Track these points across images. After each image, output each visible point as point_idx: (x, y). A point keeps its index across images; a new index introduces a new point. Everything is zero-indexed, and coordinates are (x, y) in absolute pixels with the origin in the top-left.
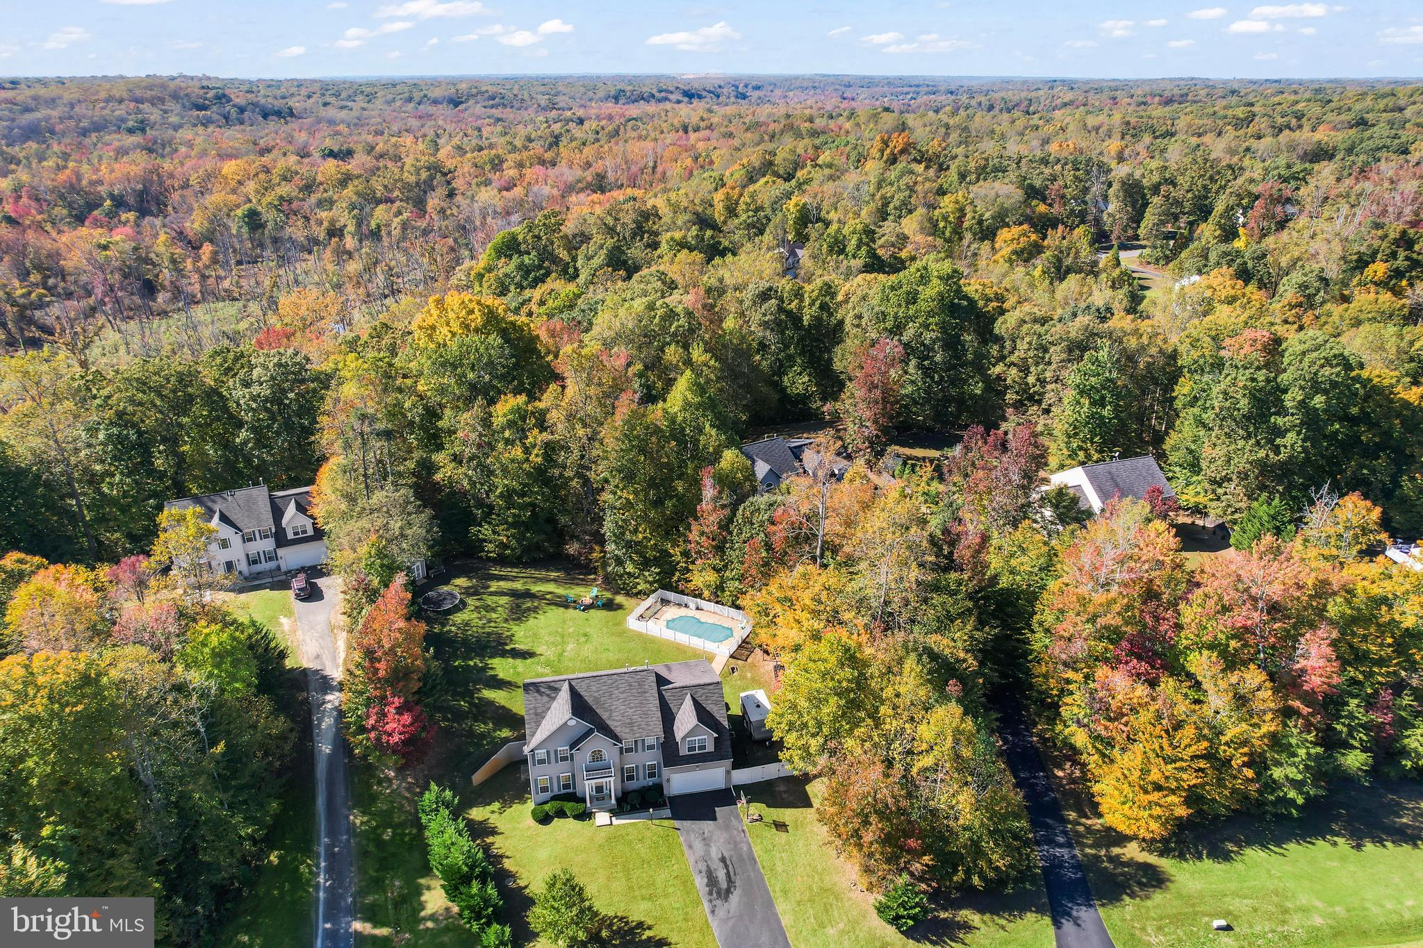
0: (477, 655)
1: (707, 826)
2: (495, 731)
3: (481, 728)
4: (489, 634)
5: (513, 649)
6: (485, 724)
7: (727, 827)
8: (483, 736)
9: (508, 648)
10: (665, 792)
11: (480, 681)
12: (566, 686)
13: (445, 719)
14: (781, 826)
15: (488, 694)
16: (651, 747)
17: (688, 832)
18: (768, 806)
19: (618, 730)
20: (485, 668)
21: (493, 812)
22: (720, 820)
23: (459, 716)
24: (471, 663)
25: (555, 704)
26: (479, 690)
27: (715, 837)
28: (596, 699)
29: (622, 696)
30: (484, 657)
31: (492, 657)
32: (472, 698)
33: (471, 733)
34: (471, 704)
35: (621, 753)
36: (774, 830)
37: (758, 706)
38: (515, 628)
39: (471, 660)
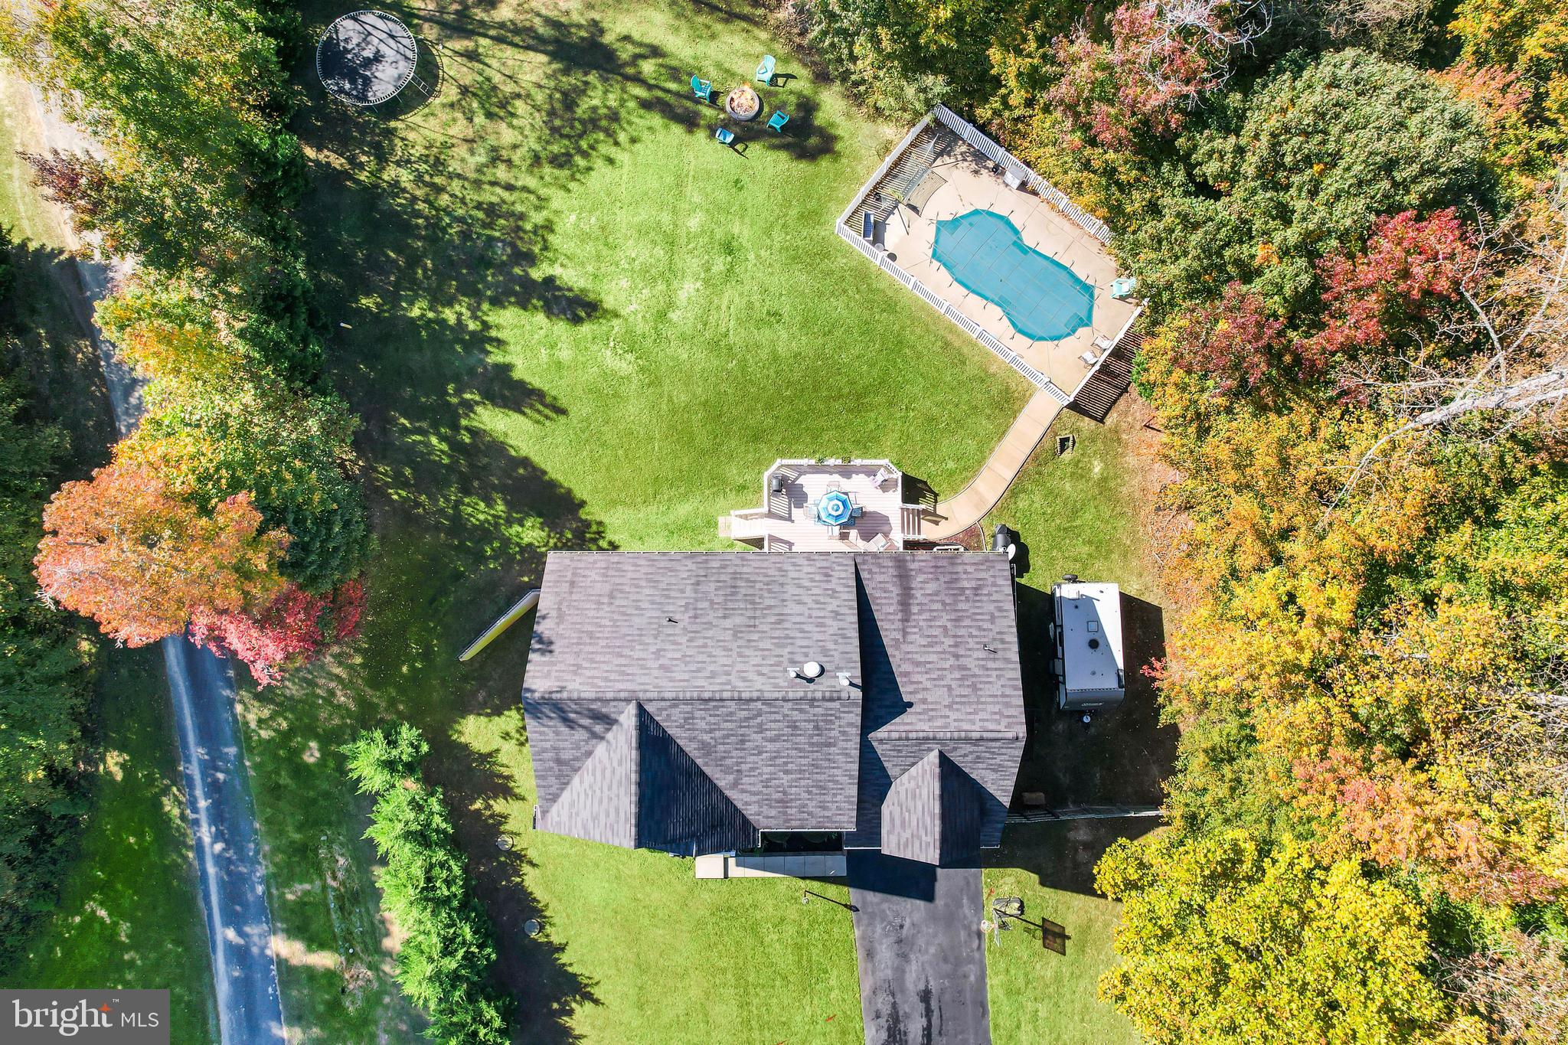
0: (464, 289)
1: (911, 908)
2: (509, 522)
3: (478, 512)
4: (492, 210)
5: (549, 281)
6: (490, 503)
8: (485, 533)
9: (536, 274)
11: (471, 378)
13: (399, 480)
14: (1053, 936)
15: (493, 420)
17: (872, 916)
19: (750, 811)
20: (482, 340)
21: (506, 736)
22: (940, 901)
23: (430, 477)
24: (449, 315)
25: (601, 749)
26: (469, 406)
27: (921, 942)
28: (705, 747)
29: (770, 746)
30: (479, 297)
31: (497, 302)
32: (456, 427)
33: (458, 524)
34: (456, 446)
36: (1039, 943)
37: (1094, 644)
38: (558, 200)
39: (450, 304)
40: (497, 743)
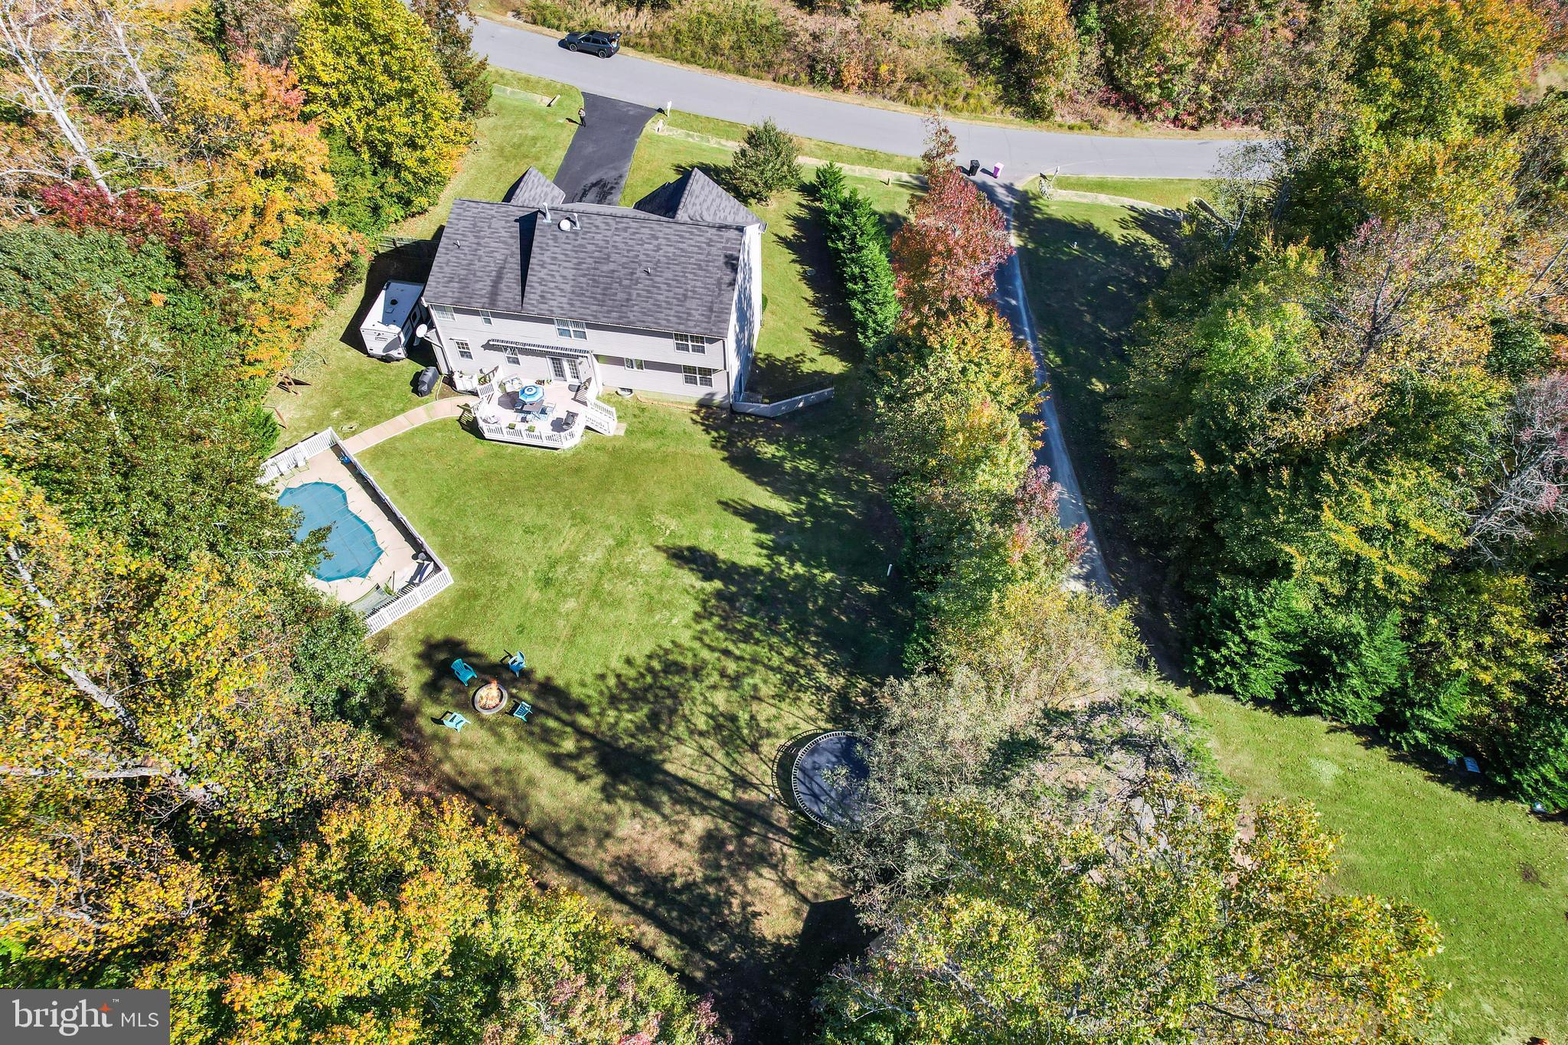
3: (806, 464)
9: (718, 584)
11: (790, 529)
15: (781, 505)
20: (774, 550)
21: (812, 360)
23: (836, 484)
24: (799, 568)
26: (796, 514)
30: (770, 577)
31: (757, 571)
32: (810, 504)
33: (823, 462)
38: (685, 638)
40: (820, 359)
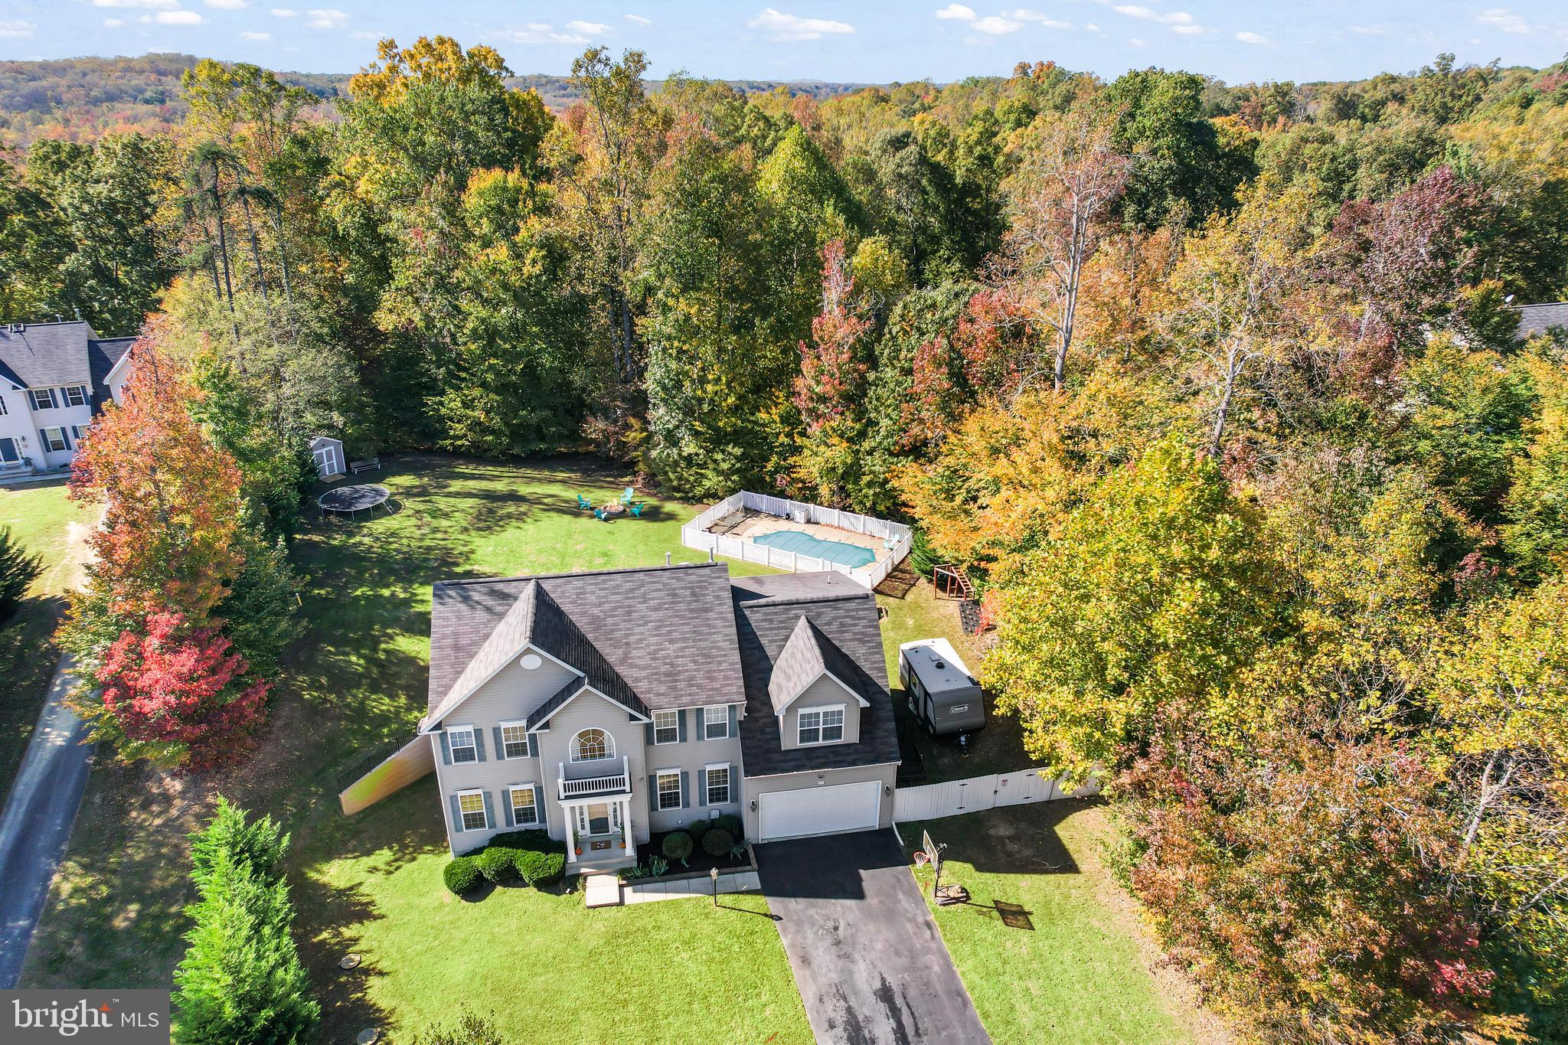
0: (400, 579)
1: (842, 908)
2: (409, 710)
4: (429, 549)
5: (469, 571)
7: (890, 915)
8: (384, 719)
10: (749, 833)
11: (395, 622)
12: (530, 589)
13: (314, 685)
14: (1013, 915)
16: (716, 730)
17: (799, 924)
18: (980, 868)
19: (641, 688)
21: (373, 870)
22: (872, 900)
23: (343, 680)
24: (386, 592)
25: (501, 627)
27: (863, 939)
28: (596, 621)
29: (654, 616)
30: (411, 582)
31: (424, 584)
32: (375, 649)
33: (361, 712)
34: (370, 660)
35: (649, 741)
36: (1000, 923)
37: (940, 666)
39: (387, 586)
40: (363, 876)
